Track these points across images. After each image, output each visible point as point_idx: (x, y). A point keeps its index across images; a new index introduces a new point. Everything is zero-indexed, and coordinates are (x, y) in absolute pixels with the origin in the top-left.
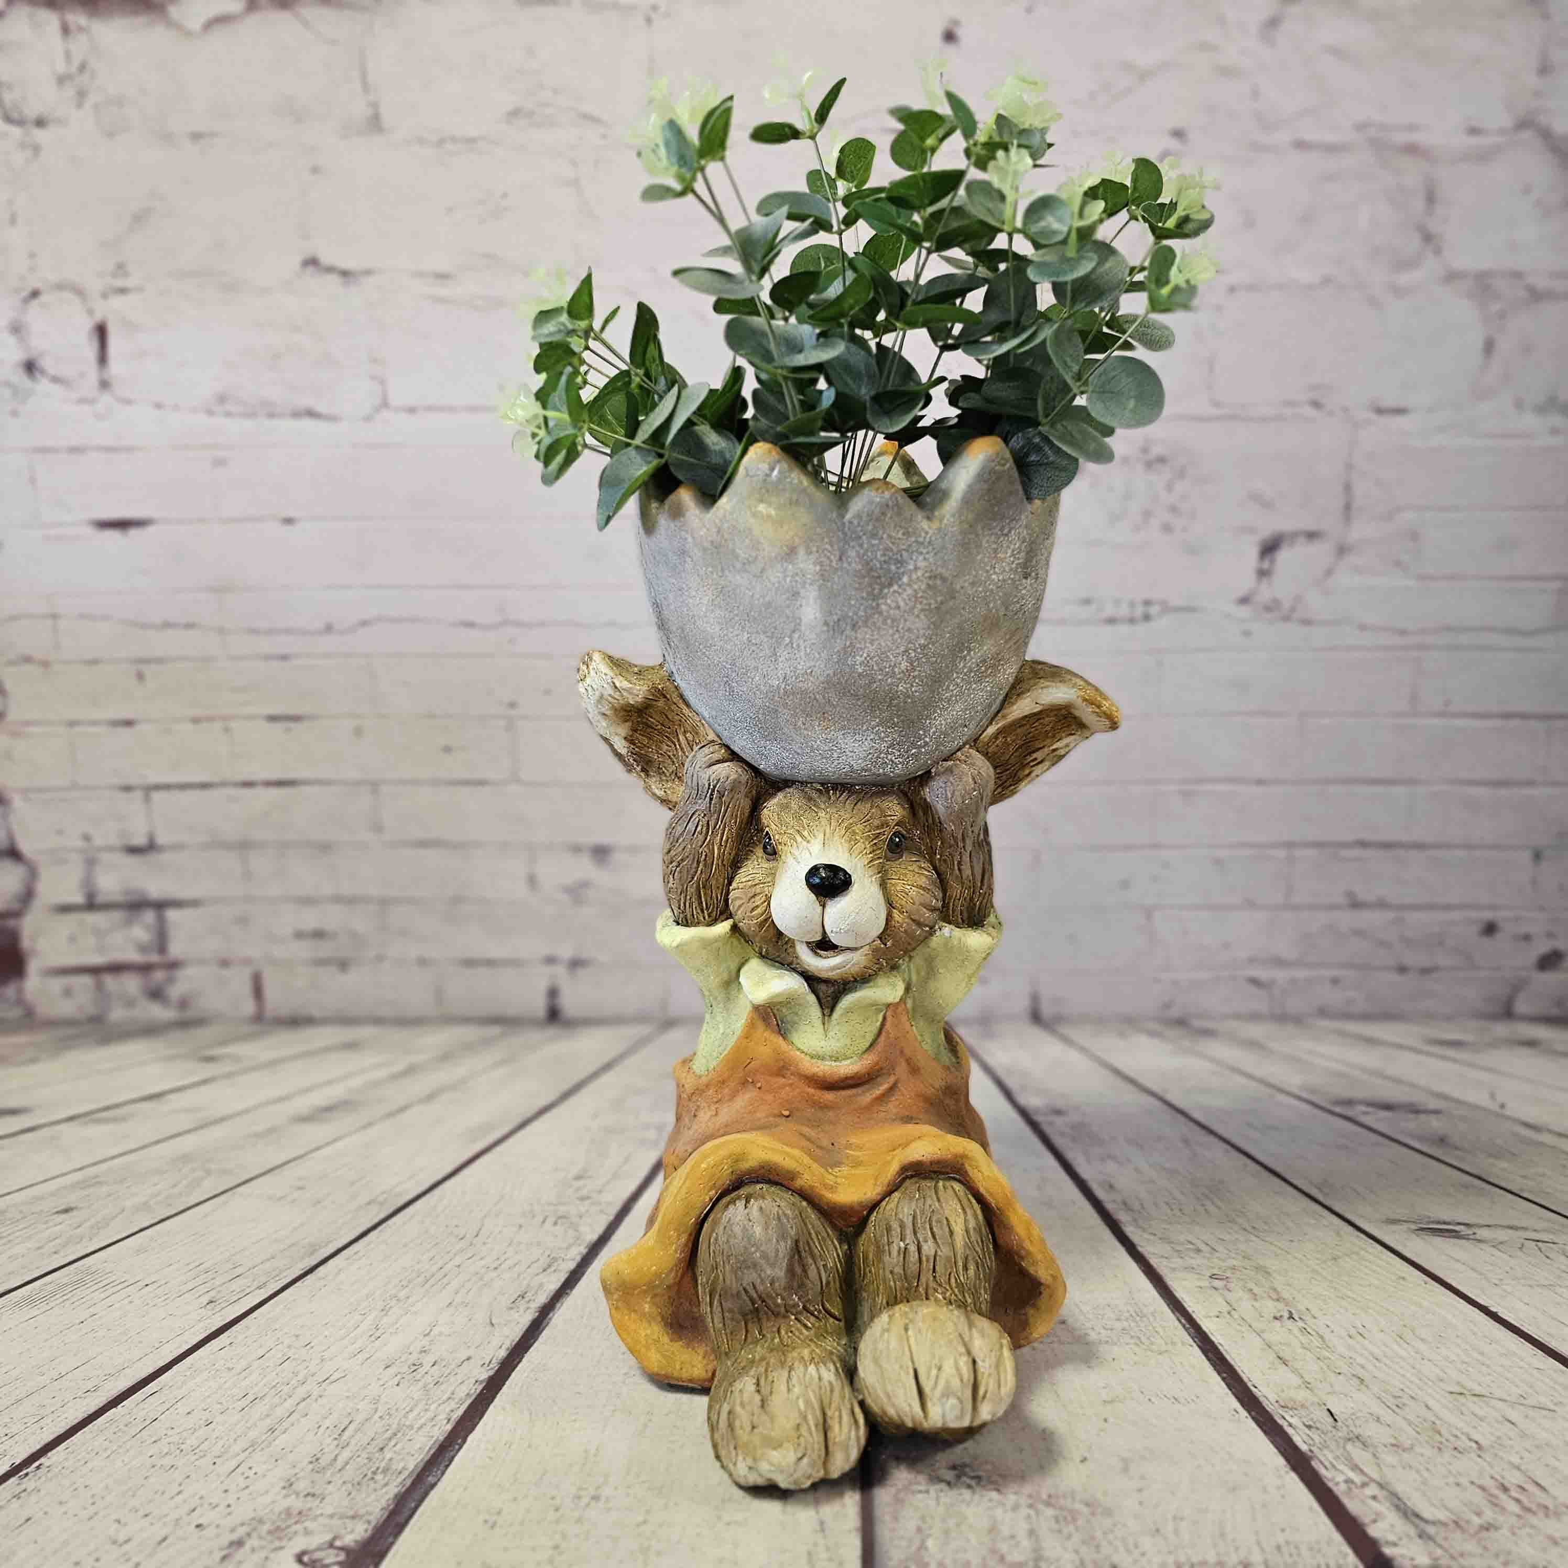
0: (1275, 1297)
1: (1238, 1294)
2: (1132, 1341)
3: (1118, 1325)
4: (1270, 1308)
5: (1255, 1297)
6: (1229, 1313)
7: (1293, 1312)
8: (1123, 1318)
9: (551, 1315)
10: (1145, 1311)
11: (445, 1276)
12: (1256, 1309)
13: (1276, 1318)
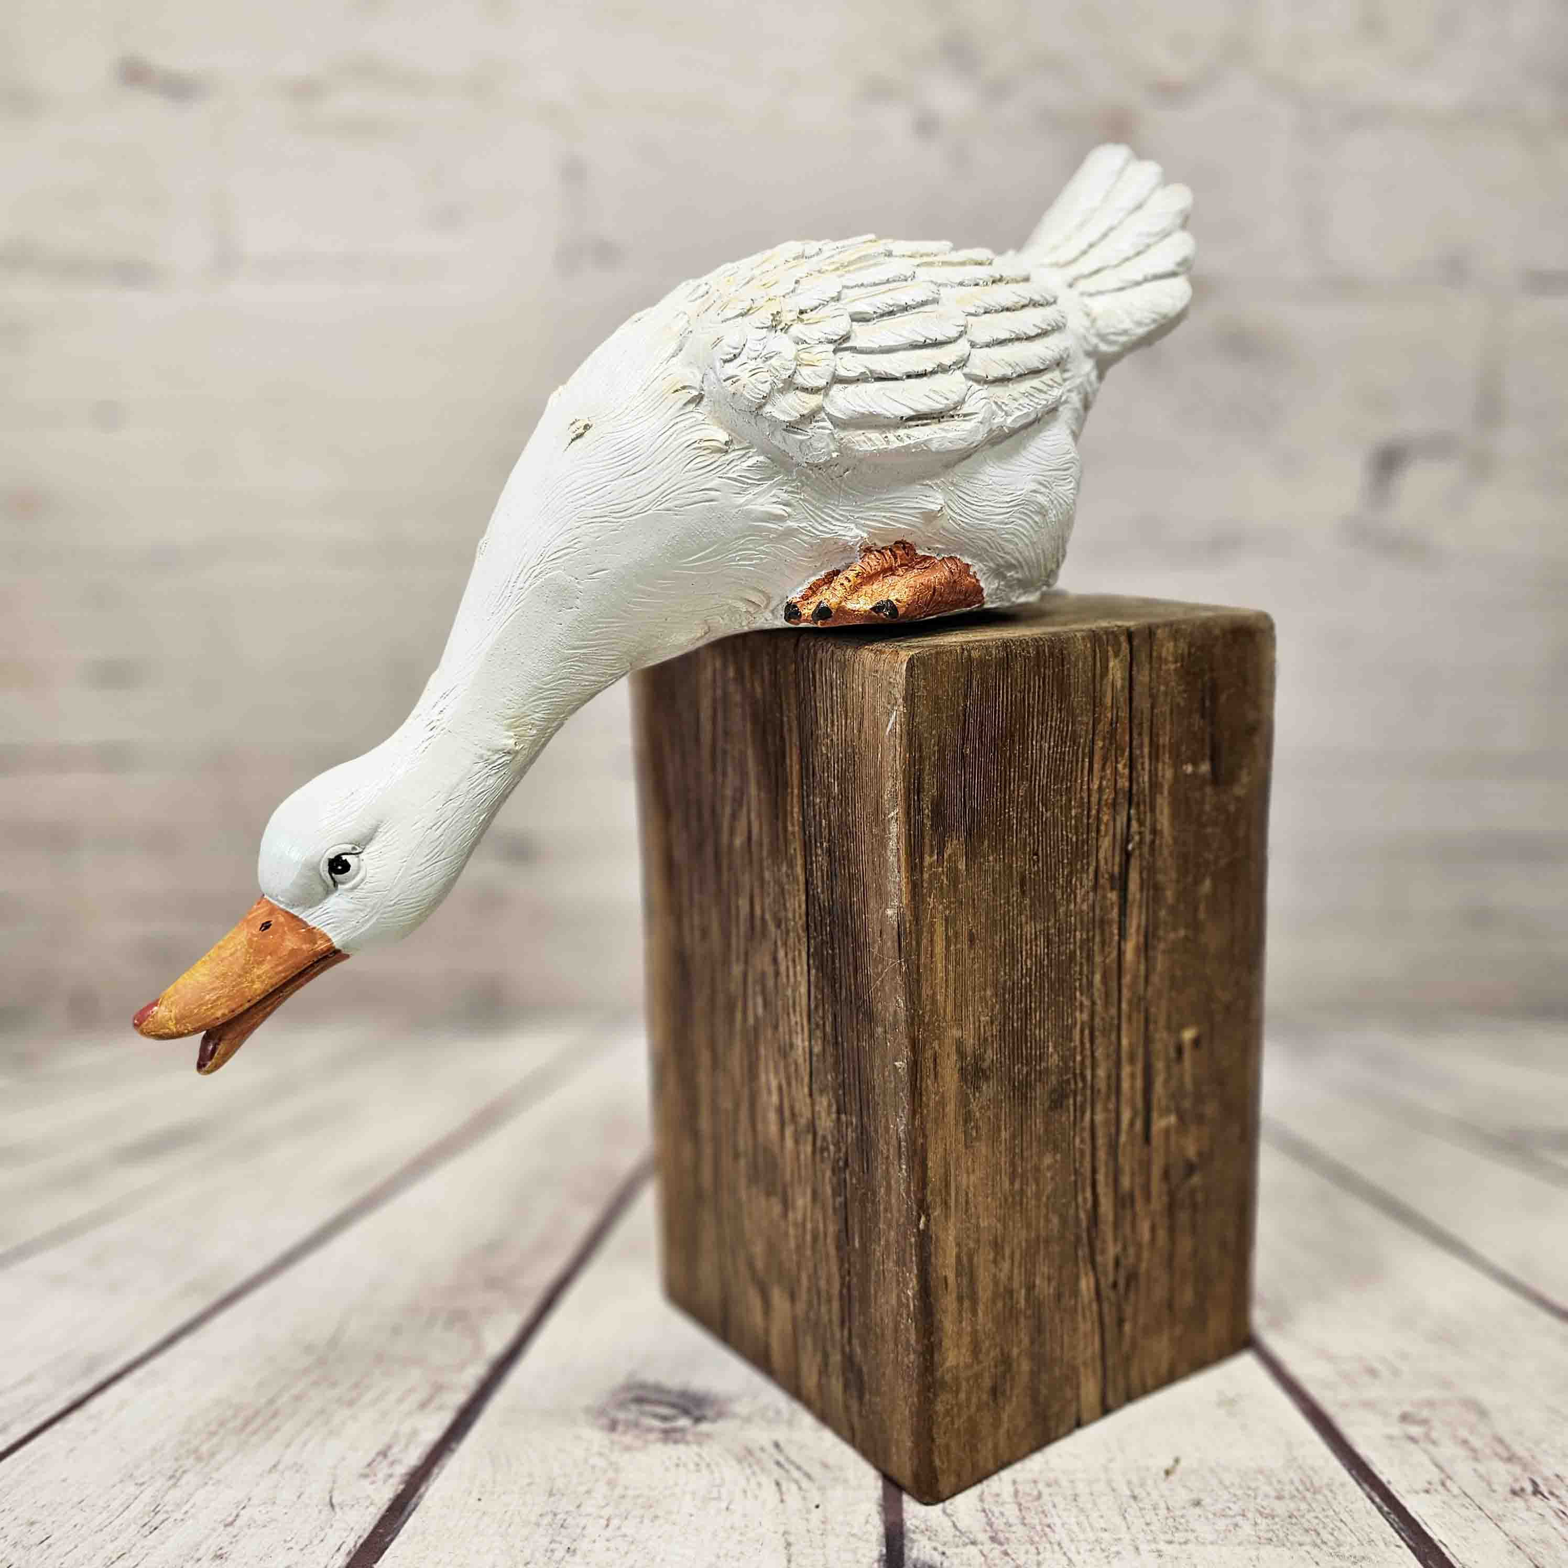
0: (1505, 1454)
1: (1448, 1451)
2: (1307, 1539)
3: (1281, 1508)
4: (1503, 1474)
5: (1475, 1454)
6: (1443, 1484)
7: (1539, 1481)
8: (1286, 1494)
9: (422, 1490)
10: (1317, 1484)
11: (275, 1415)
12: (1481, 1477)
13: (1514, 1493)
